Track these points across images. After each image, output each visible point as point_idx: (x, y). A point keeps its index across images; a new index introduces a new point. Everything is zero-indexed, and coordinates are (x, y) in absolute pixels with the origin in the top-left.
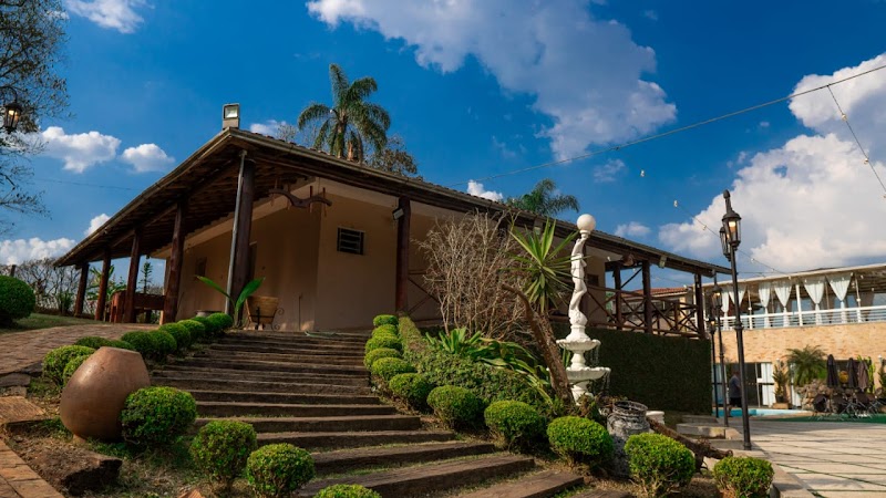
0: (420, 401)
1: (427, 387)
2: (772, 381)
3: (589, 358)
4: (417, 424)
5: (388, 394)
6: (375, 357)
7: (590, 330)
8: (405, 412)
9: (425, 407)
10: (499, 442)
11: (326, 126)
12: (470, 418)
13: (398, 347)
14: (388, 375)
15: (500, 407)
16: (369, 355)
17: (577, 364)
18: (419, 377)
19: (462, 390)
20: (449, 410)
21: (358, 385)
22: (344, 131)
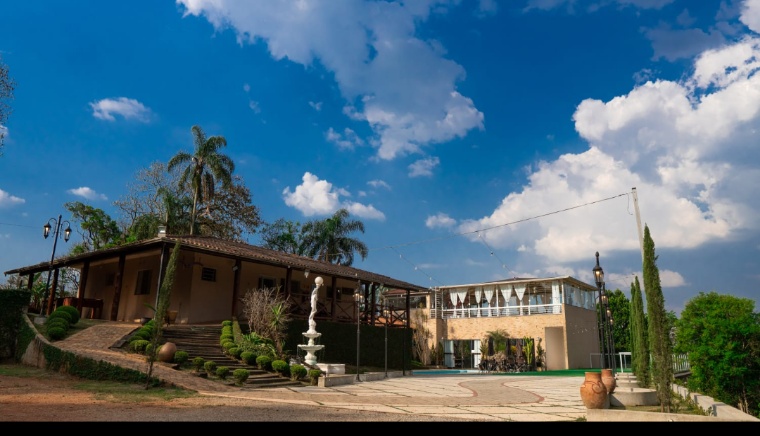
0: (238, 356)
1: (240, 352)
2: (479, 352)
3: (317, 341)
4: (237, 362)
5: (228, 354)
6: (224, 342)
7: (317, 329)
8: (234, 359)
9: (240, 359)
10: (260, 367)
11: (188, 170)
12: (252, 361)
13: (232, 338)
14: (229, 348)
15: (261, 358)
16: (222, 341)
17: (311, 343)
18: (238, 349)
19: (251, 353)
20: (247, 359)
21: (218, 351)
22: (201, 173)
